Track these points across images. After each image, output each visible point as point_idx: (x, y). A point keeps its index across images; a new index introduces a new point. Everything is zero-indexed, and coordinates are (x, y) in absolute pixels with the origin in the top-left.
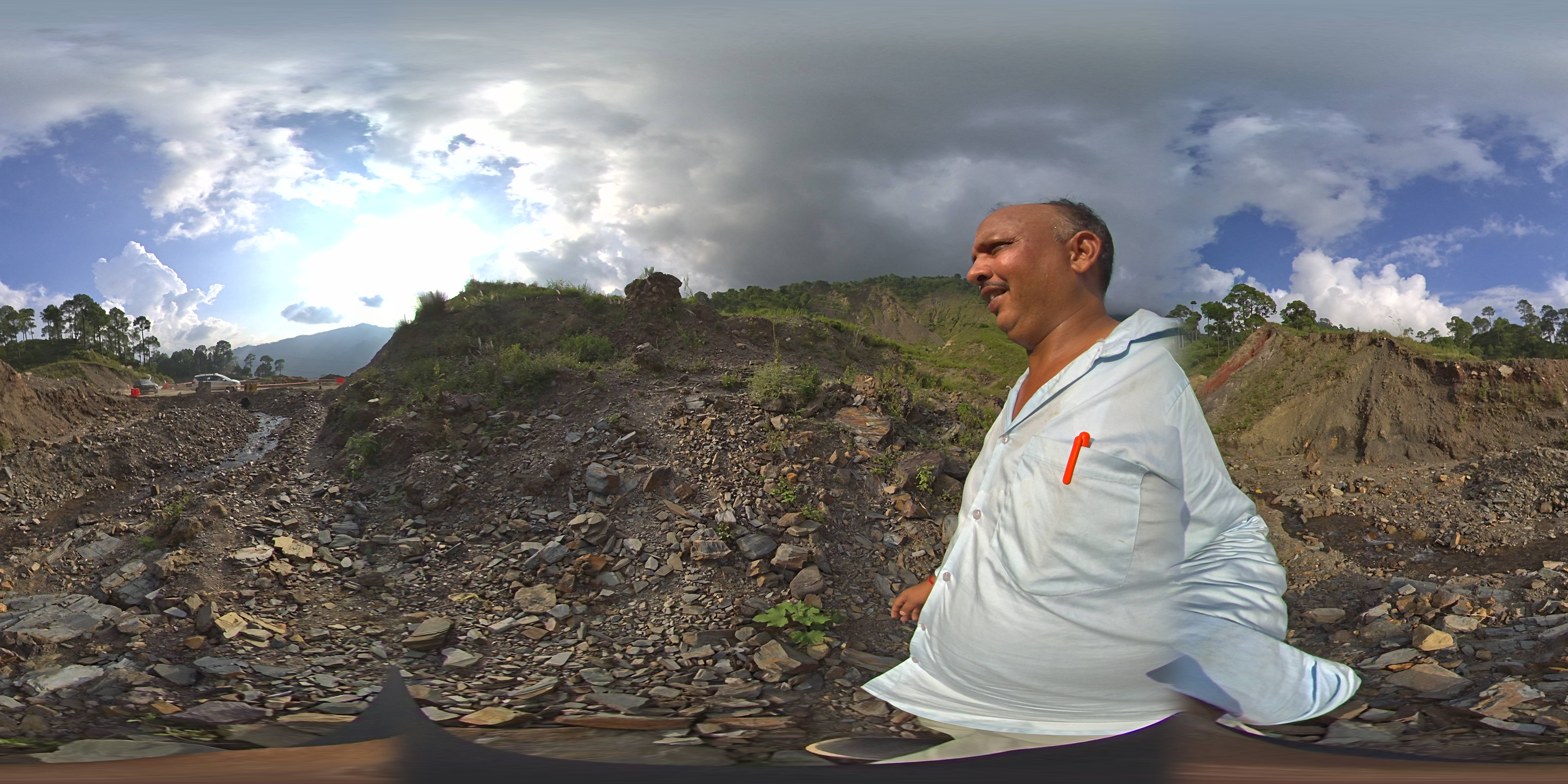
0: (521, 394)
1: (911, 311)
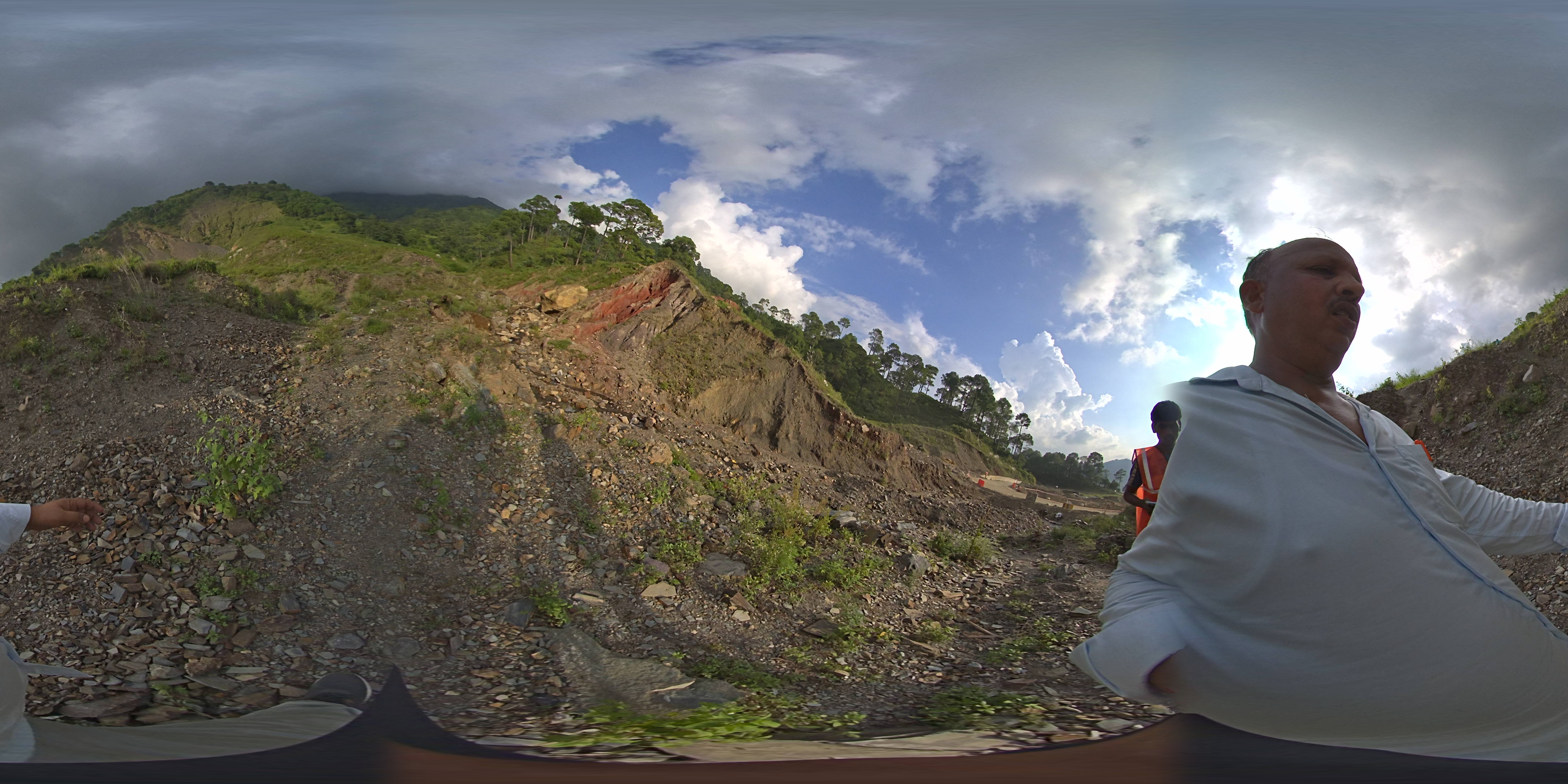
1: (177, 233)
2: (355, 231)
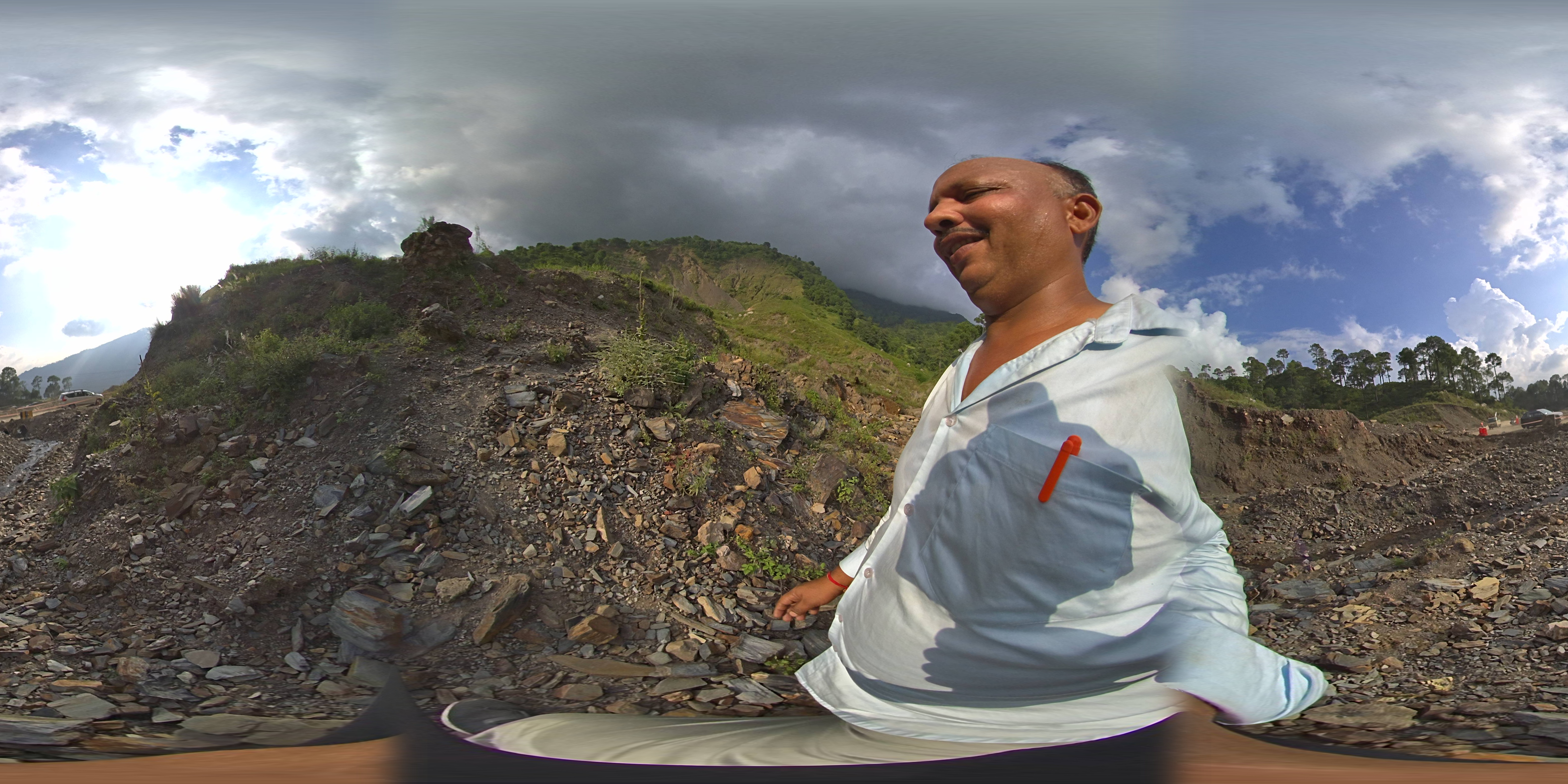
1: (713, 274)
2: (851, 329)
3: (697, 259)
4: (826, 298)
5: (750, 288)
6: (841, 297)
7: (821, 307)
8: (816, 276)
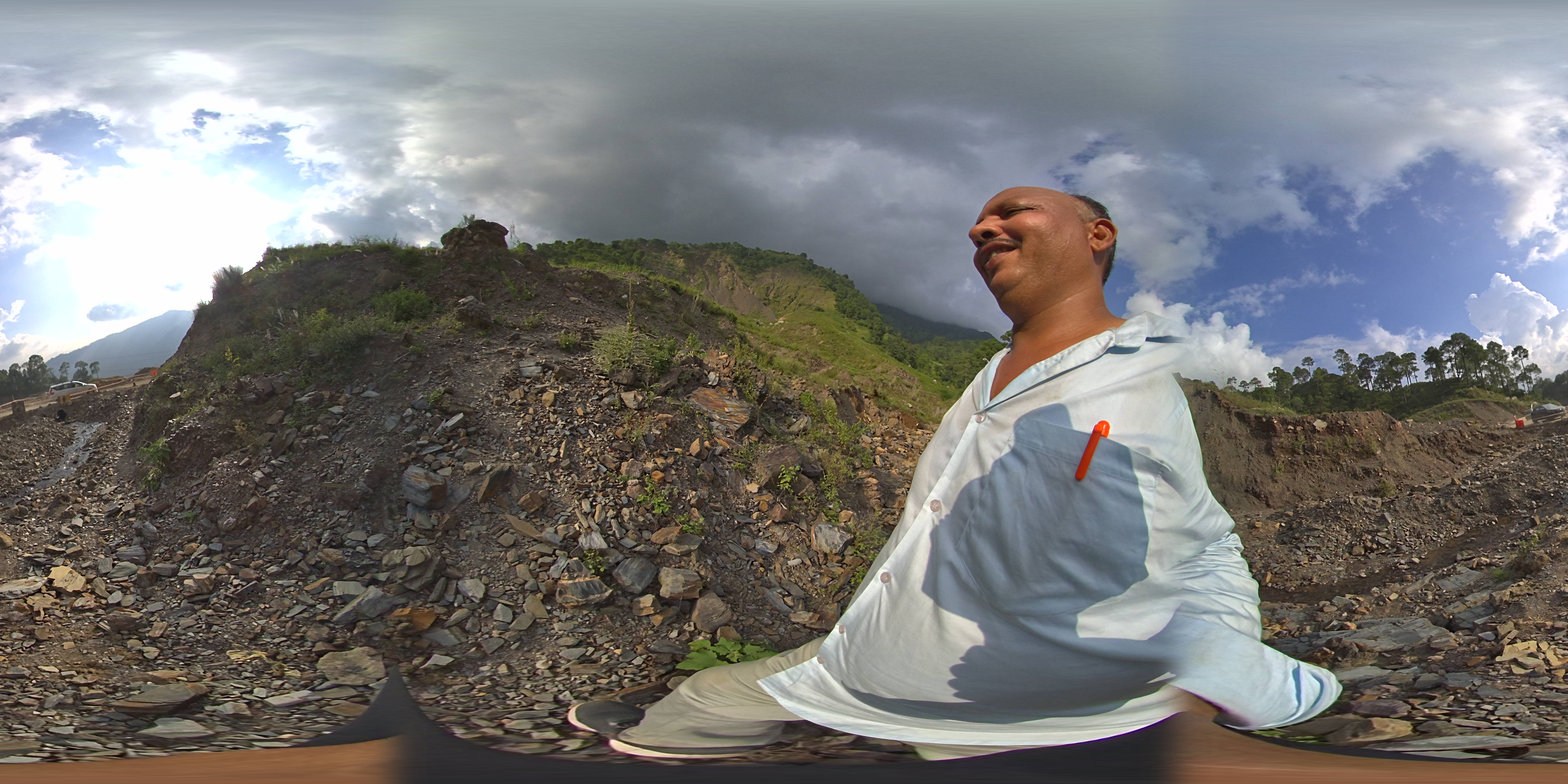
0: (331, 369)
1: (748, 282)
2: (879, 343)
3: (734, 265)
4: (858, 312)
5: (784, 298)
6: (872, 311)
7: (852, 321)
8: (849, 289)
